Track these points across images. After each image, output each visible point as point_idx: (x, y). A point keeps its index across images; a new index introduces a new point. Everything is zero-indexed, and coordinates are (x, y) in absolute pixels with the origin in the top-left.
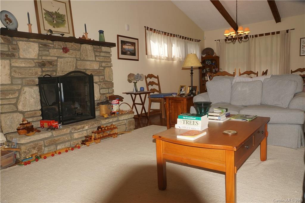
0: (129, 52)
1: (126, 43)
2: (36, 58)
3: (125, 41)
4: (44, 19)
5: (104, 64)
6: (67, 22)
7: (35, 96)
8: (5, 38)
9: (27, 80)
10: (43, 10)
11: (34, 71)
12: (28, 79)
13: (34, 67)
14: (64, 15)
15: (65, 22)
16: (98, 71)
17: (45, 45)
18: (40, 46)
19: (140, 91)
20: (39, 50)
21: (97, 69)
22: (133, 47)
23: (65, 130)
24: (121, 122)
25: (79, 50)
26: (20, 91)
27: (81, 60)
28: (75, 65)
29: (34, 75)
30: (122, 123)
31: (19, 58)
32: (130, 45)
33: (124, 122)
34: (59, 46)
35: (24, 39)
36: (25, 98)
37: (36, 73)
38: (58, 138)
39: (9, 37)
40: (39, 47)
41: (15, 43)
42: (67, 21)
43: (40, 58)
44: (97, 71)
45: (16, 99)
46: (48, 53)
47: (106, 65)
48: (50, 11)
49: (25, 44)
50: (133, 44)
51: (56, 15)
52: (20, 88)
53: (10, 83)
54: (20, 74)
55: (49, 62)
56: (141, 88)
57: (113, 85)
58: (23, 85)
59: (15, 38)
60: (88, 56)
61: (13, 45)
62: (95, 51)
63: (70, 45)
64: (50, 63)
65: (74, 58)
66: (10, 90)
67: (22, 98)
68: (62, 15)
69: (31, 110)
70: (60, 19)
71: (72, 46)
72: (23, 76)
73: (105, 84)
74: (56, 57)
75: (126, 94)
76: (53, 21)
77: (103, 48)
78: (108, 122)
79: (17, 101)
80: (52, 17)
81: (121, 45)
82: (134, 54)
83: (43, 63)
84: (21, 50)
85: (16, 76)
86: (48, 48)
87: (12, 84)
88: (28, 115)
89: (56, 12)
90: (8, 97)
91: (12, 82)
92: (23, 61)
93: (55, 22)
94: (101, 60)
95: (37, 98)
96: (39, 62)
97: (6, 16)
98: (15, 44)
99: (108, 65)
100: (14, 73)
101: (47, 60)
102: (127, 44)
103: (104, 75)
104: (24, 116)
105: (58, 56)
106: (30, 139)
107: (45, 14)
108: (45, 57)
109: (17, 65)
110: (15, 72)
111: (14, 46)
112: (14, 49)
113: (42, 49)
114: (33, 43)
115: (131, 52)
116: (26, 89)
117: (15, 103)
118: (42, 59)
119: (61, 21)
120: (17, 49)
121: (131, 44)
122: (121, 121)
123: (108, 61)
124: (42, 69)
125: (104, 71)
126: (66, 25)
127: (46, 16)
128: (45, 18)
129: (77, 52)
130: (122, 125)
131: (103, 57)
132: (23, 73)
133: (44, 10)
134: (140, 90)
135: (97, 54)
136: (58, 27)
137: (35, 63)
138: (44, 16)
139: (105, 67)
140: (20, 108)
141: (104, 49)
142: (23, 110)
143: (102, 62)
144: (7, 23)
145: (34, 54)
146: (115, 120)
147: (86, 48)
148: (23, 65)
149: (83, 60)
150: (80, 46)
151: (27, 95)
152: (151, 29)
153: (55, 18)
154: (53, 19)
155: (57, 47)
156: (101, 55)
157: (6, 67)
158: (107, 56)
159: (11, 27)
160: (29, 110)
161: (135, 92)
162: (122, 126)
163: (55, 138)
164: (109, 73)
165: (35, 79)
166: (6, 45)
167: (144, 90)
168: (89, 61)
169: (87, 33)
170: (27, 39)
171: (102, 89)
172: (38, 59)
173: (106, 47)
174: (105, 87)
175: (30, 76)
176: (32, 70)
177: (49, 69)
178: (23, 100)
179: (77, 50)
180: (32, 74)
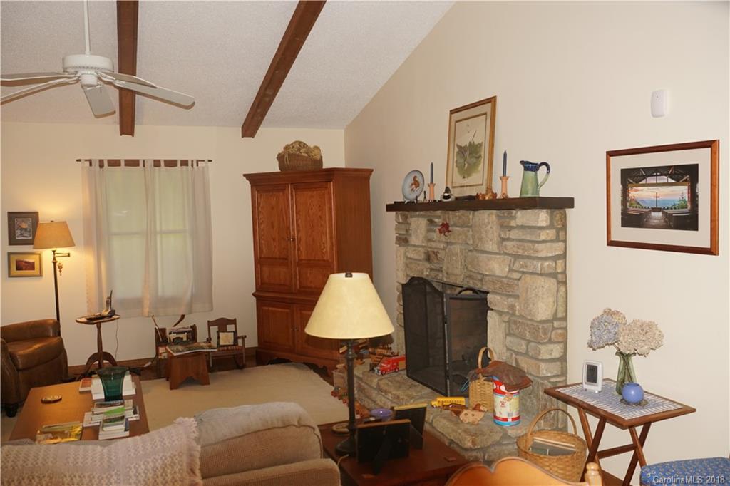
0: (659, 215)
1: (644, 177)
2: (423, 244)
3: (638, 169)
4: (455, 166)
5: (516, 265)
6: (482, 164)
8: (403, 215)
10: (455, 147)
13: (423, 260)
14: (481, 144)
15: (480, 159)
16: (505, 281)
17: (431, 221)
18: (428, 222)
21: (503, 278)
22: (681, 191)
25: (471, 226)
28: (463, 261)
31: (411, 245)
32: (664, 179)
39: (407, 213)
40: (427, 225)
41: (409, 221)
42: (483, 156)
44: (501, 282)
48: (463, 146)
50: (688, 175)
51: (470, 151)
54: (410, 271)
62: (500, 226)
63: (457, 216)
65: (464, 245)
68: (477, 146)
70: (474, 157)
71: (459, 218)
74: (444, 242)
76: (465, 165)
77: (519, 214)
80: (464, 156)
81: (620, 187)
82: (689, 222)
83: (428, 254)
84: (412, 232)
89: (470, 144)
92: (413, 250)
94: (511, 253)
97: (414, 178)
98: (408, 225)
99: (526, 266)
102: (651, 180)
103: (519, 297)
107: (457, 153)
110: (408, 267)
112: (407, 230)
113: (429, 227)
114: (421, 220)
115: (669, 211)
119: (475, 161)
120: (410, 230)
121: (670, 176)
123: (526, 254)
125: (519, 284)
126: (481, 166)
127: (458, 158)
128: (456, 162)
129: (466, 231)
131: (515, 243)
133: (457, 145)
135: (503, 235)
136: (469, 176)
137: (423, 255)
138: (455, 159)
139: (522, 274)
143: (517, 257)
144: (412, 190)
145: (422, 239)
147: (479, 219)
150: (471, 216)
153: (467, 157)
154: (465, 161)
156: (511, 237)
157: (402, 259)
158: (528, 238)
166: (404, 225)
168: (487, 252)
169: (508, 178)
171: (510, 334)
179: (468, 227)
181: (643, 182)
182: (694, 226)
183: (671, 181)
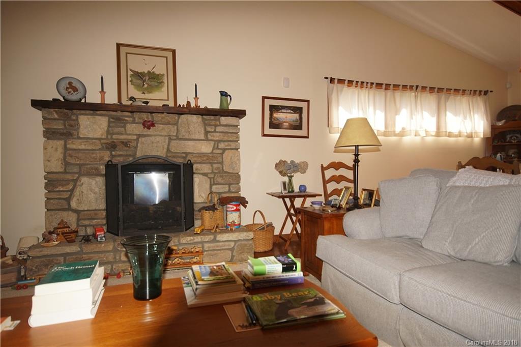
0: (287, 124)
1: (281, 109)
2: (103, 137)
3: (278, 106)
4: (129, 83)
5: (222, 145)
6: (166, 85)
7: (97, 190)
8: (61, 113)
9: (87, 168)
10: (129, 71)
11: (98, 155)
12: (89, 166)
13: (100, 149)
14: (163, 75)
15: (162, 84)
16: (211, 155)
17: (118, 119)
18: (111, 120)
19: (298, 192)
20: (109, 126)
21: (209, 153)
22: (296, 116)
23: (103, 245)
24: (221, 244)
25: (176, 124)
26: (75, 181)
27: (178, 138)
28: (166, 147)
29: (98, 161)
30: (224, 246)
31: (79, 138)
32: (289, 111)
33: (229, 245)
34: (140, 119)
35: (88, 112)
36: (80, 192)
37: (102, 159)
38: (88, 256)
39: (67, 111)
40: (109, 122)
41: (74, 118)
42: (166, 82)
43: (109, 137)
44: (207, 156)
45: (69, 193)
46: (123, 129)
47: (227, 146)
48: (139, 72)
49: (89, 119)
50: (298, 110)
51: (149, 77)
52: (75, 178)
53: (62, 170)
54: (77, 159)
55: (123, 143)
56: (301, 186)
57: (240, 180)
58: (81, 174)
59: (75, 111)
60: (191, 133)
61: (71, 120)
62: (205, 125)
63: (159, 117)
64: (126, 144)
65: (166, 136)
66: (60, 180)
67: (77, 192)
68: (158, 75)
69: (89, 209)
70: (155, 81)
71: (162, 118)
72: (82, 162)
73: (221, 176)
74: (136, 135)
75: (271, 196)
76: (144, 85)
77: (223, 118)
78: (192, 242)
79: (71, 195)
80: (142, 79)
81: (269, 112)
82: (299, 127)
83: (113, 144)
84: (82, 127)
85: (72, 161)
86: (122, 123)
87: (65, 172)
88: (84, 215)
89: (149, 72)
90: (57, 189)
91: (65, 169)
92: (83, 142)
93: (146, 86)
94: (217, 139)
95: (100, 193)
96: (107, 143)
97: (70, 83)
98: (74, 120)
99: (230, 146)
100: (69, 158)
101: (121, 139)
102: (284, 111)
103: (222, 163)
104: (79, 216)
105: (139, 133)
106: (41, 251)
107: (132, 76)
108: (116, 136)
109: (74, 147)
110: (71, 156)
111: (72, 122)
112: (71, 126)
113: (113, 124)
114: (100, 117)
115: (291, 123)
116: (84, 180)
117: (66, 198)
118: (112, 138)
119: (156, 84)
120: (76, 125)
121: (292, 110)
122: (223, 243)
123: (231, 139)
124: (111, 153)
125: (223, 156)
126: (165, 89)
127: (133, 79)
128: (131, 81)
129: (170, 126)
130: (223, 249)
131: (220, 134)
132: (82, 158)
133: (131, 70)
134: (299, 189)
135: (209, 129)
136: (150, 92)
137: (102, 145)
138: (129, 79)
139: (224, 150)
140: (74, 204)
141: (224, 120)
142: (77, 208)
143: (219, 141)
144: (69, 92)
145: (100, 133)
146: (207, 240)
147: (187, 120)
148: (83, 147)
149: (181, 139)
150: (177, 118)
151: (84, 188)
152: (341, 81)
153: (147, 80)
154: (143, 83)
155: (136, 121)
156: (217, 130)
157: (58, 149)
158: (230, 131)
159: (74, 97)
160: (86, 209)
161: (285, 193)
162: (222, 251)
163: (84, 256)
164: (231, 158)
165: (98, 166)
166: (61, 121)
167: (306, 190)
168: (194, 140)
169: (198, 98)
170: (92, 112)
171: (215, 184)
172: (107, 138)
173: (229, 117)
174: (222, 182)
175: (91, 162)
176: (96, 154)
177: (121, 153)
178: (78, 194)
179: (172, 124)
180: (96, 159)
181: (280, 111)
182: (301, 129)
183: (292, 112)
